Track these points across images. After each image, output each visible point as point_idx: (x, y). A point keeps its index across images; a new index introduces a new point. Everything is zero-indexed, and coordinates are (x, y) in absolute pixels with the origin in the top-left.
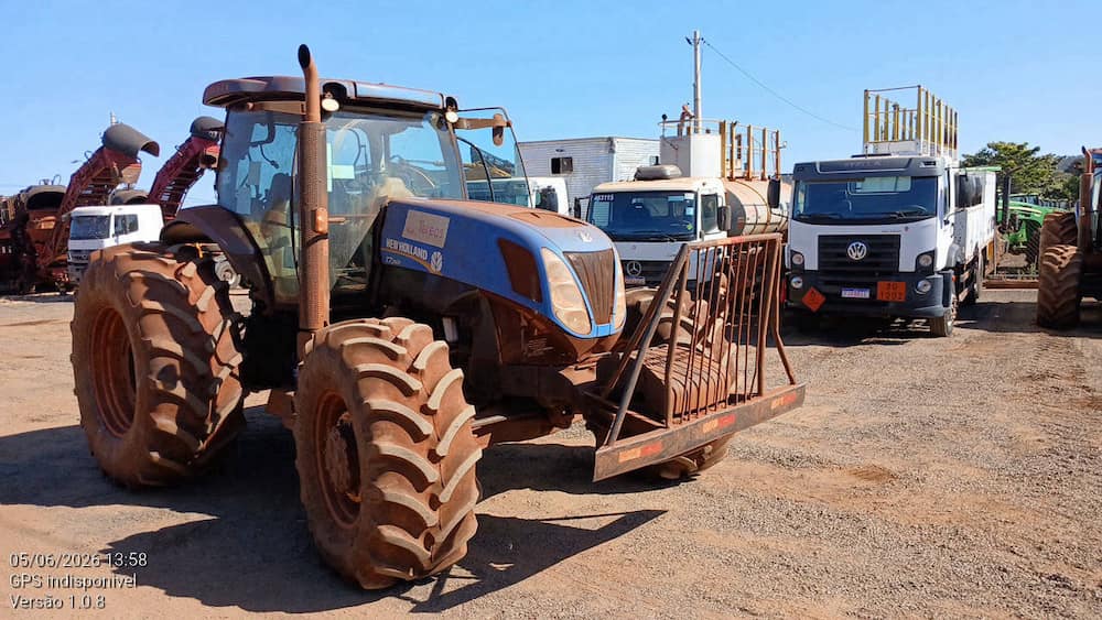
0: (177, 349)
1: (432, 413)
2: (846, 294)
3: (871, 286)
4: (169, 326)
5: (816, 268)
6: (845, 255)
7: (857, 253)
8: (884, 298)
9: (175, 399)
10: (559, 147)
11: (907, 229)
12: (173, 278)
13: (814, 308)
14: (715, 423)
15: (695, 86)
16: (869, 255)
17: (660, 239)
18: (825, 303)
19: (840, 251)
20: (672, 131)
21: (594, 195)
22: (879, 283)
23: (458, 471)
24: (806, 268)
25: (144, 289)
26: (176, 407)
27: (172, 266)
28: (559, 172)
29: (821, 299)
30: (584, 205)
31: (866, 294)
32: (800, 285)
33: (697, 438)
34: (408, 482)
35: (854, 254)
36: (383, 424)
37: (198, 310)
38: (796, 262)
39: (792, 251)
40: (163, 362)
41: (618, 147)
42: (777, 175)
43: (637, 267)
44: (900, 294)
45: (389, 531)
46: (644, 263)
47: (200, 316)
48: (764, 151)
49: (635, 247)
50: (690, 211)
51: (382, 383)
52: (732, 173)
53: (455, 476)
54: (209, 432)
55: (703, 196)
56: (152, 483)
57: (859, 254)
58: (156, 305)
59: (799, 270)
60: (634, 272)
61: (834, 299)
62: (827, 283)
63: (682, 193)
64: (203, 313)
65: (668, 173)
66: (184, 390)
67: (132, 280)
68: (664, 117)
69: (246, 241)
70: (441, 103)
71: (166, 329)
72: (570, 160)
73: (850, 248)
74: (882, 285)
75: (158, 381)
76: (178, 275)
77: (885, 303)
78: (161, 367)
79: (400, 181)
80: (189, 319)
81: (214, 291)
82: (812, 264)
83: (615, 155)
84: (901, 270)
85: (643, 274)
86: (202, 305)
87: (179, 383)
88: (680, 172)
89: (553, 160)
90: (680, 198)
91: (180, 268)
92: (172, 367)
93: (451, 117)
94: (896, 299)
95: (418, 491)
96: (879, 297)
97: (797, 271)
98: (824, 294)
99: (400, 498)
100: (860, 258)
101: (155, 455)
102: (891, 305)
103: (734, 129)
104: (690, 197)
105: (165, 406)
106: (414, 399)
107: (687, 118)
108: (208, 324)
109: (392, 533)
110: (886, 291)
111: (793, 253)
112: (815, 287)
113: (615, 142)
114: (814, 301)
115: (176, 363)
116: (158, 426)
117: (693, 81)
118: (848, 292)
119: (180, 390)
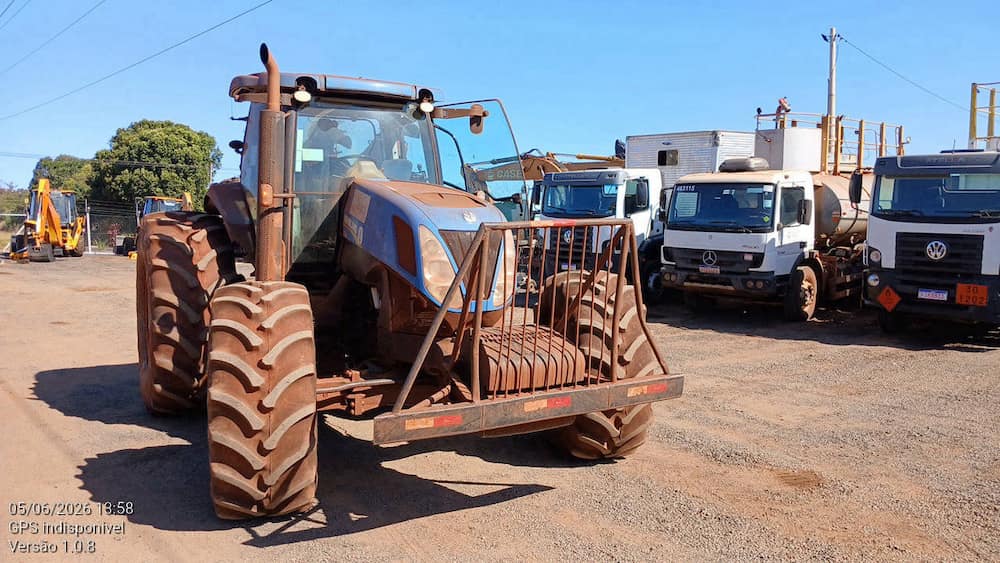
0: (174, 300)
1: (268, 368)
2: (923, 295)
3: (950, 288)
4: (171, 281)
5: (893, 267)
6: (923, 254)
7: (936, 253)
8: (964, 303)
9: (170, 342)
10: (666, 140)
11: (991, 229)
12: (184, 242)
13: (890, 307)
14: (544, 404)
15: (830, 82)
16: (949, 255)
17: (736, 230)
18: (900, 302)
19: (919, 249)
20: (768, 124)
21: (678, 185)
22: (959, 285)
23: (285, 423)
24: (884, 265)
25: (159, 249)
26: (172, 349)
27: (187, 231)
28: (665, 164)
29: (896, 299)
30: (669, 194)
31: (944, 296)
32: (877, 283)
33: (516, 415)
34: (236, 426)
35: (933, 254)
36: (219, 373)
37: (197, 269)
38: (874, 258)
39: (869, 247)
40: (163, 310)
41: (721, 140)
42: (859, 169)
43: (713, 257)
44: (982, 298)
45: (220, 469)
46: (719, 253)
47: (199, 275)
48: (881, 146)
49: (711, 237)
50: (768, 204)
51: (229, 337)
52: (836, 168)
53: (280, 427)
54: (201, 371)
55: (783, 189)
56: (161, 410)
57: (939, 254)
58: (163, 263)
59: (876, 267)
60: (710, 262)
61: (910, 299)
62: (905, 282)
63: (761, 185)
64: (202, 272)
65: (753, 166)
66: (178, 335)
67: (151, 241)
68: (759, 110)
69: (244, 213)
70: (414, 95)
71: (168, 283)
72: (675, 152)
73: (929, 247)
74: (961, 288)
75: (157, 326)
76: (189, 240)
77: (966, 307)
78: (162, 314)
79: (373, 163)
80: (187, 276)
81: (215, 254)
82: (889, 261)
83: (719, 148)
84: (983, 272)
85: (719, 264)
86: (201, 266)
87: (175, 329)
88: (767, 165)
89: (660, 153)
90: (759, 190)
91: (193, 234)
92: (170, 314)
93: (426, 107)
94: (977, 304)
95: (247, 437)
96: (958, 301)
97: (876, 269)
98: (900, 294)
99: (225, 440)
100: (939, 258)
101: (158, 387)
102: (971, 310)
103: (840, 123)
104: (770, 189)
105: (163, 347)
106: (254, 354)
107: (783, 111)
108: (205, 281)
109: (222, 471)
110: (965, 293)
111: (871, 250)
112: (891, 287)
113: (719, 136)
114: (890, 301)
115: (173, 311)
116: (157, 363)
117: (828, 77)
118: (924, 293)
119: (175, 335)
